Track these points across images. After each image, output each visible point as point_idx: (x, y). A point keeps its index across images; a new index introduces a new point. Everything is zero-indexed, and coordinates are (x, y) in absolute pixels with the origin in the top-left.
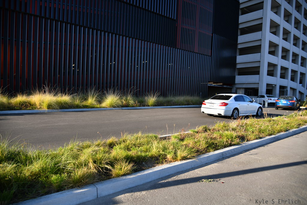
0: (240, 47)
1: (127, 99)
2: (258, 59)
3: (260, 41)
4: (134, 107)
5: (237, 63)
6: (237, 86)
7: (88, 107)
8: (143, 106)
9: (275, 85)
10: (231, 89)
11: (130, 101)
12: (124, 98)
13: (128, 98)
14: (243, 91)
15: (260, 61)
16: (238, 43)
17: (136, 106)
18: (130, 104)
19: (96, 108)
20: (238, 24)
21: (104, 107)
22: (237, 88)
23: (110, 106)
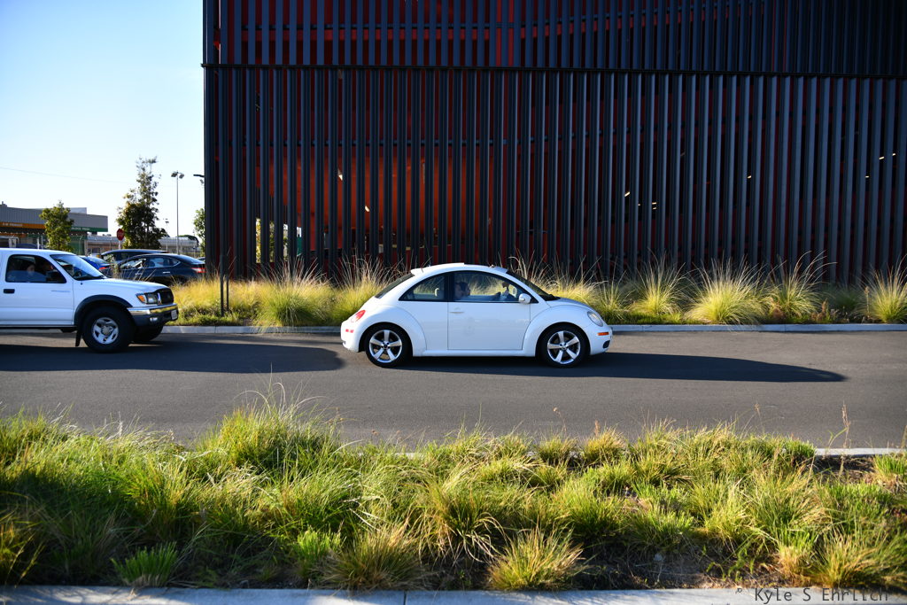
1: (784, 296)
4: (814, 323)
7: (642, 321)
8: (852, 321)
11: (796, 303)
12: (775, 291)
13: (791, 293)
17: (823, 320)
18: (797, 312)
19: (668, 324)
21: (696, 323)
23: (718, 318)
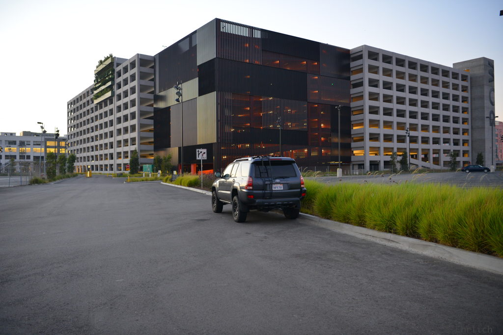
0: (352, 136)
5: (352, 147)
6: (353, 163)
9: (380, 161)
10: (349, 165)
14: (356, 167)
16: (352, 134)
20: (350, 121)
22: (353, 165)
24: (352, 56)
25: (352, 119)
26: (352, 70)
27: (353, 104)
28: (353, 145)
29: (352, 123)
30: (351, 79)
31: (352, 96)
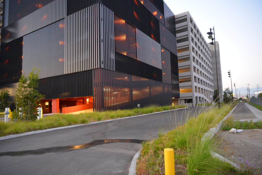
0: (179, 78)
2: (191, 85)
3: (190, 76)
5: (180, 86)
6: (181, 98)
10: (177, 100)
14: (184, 101)
15: (191, 86)
16: (179, 76)
20: (177, 67)
22: (181, 100)
24: (176, 20)
25: (179, 66)
26: (177, 29)
27: (179, 55)
28: (181, 84)
29: (179, 68)
30: (177, 36)
31: (178, 49)
